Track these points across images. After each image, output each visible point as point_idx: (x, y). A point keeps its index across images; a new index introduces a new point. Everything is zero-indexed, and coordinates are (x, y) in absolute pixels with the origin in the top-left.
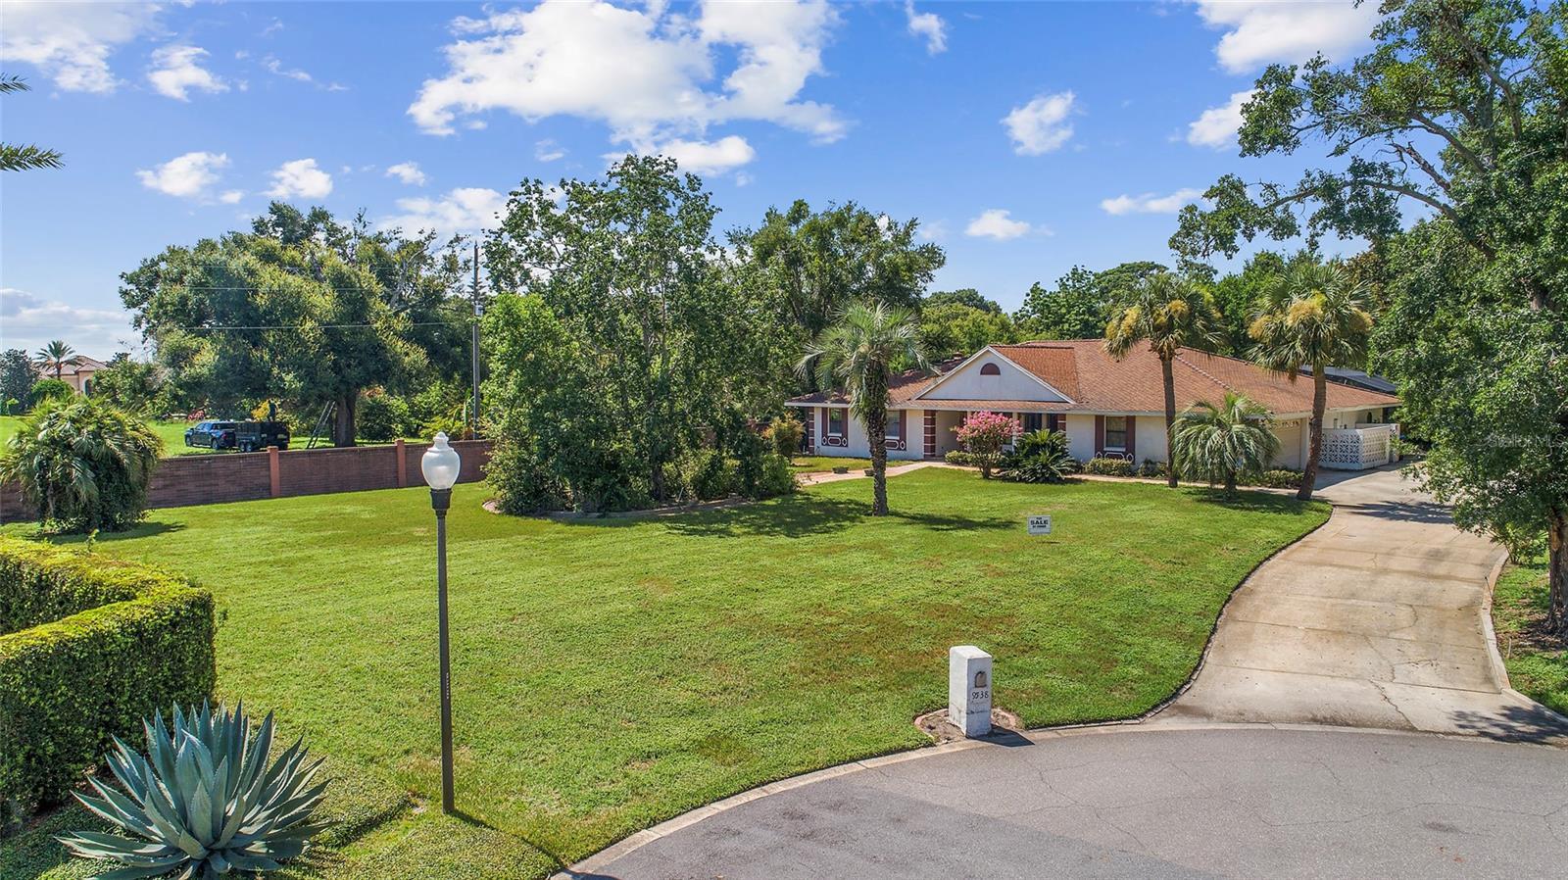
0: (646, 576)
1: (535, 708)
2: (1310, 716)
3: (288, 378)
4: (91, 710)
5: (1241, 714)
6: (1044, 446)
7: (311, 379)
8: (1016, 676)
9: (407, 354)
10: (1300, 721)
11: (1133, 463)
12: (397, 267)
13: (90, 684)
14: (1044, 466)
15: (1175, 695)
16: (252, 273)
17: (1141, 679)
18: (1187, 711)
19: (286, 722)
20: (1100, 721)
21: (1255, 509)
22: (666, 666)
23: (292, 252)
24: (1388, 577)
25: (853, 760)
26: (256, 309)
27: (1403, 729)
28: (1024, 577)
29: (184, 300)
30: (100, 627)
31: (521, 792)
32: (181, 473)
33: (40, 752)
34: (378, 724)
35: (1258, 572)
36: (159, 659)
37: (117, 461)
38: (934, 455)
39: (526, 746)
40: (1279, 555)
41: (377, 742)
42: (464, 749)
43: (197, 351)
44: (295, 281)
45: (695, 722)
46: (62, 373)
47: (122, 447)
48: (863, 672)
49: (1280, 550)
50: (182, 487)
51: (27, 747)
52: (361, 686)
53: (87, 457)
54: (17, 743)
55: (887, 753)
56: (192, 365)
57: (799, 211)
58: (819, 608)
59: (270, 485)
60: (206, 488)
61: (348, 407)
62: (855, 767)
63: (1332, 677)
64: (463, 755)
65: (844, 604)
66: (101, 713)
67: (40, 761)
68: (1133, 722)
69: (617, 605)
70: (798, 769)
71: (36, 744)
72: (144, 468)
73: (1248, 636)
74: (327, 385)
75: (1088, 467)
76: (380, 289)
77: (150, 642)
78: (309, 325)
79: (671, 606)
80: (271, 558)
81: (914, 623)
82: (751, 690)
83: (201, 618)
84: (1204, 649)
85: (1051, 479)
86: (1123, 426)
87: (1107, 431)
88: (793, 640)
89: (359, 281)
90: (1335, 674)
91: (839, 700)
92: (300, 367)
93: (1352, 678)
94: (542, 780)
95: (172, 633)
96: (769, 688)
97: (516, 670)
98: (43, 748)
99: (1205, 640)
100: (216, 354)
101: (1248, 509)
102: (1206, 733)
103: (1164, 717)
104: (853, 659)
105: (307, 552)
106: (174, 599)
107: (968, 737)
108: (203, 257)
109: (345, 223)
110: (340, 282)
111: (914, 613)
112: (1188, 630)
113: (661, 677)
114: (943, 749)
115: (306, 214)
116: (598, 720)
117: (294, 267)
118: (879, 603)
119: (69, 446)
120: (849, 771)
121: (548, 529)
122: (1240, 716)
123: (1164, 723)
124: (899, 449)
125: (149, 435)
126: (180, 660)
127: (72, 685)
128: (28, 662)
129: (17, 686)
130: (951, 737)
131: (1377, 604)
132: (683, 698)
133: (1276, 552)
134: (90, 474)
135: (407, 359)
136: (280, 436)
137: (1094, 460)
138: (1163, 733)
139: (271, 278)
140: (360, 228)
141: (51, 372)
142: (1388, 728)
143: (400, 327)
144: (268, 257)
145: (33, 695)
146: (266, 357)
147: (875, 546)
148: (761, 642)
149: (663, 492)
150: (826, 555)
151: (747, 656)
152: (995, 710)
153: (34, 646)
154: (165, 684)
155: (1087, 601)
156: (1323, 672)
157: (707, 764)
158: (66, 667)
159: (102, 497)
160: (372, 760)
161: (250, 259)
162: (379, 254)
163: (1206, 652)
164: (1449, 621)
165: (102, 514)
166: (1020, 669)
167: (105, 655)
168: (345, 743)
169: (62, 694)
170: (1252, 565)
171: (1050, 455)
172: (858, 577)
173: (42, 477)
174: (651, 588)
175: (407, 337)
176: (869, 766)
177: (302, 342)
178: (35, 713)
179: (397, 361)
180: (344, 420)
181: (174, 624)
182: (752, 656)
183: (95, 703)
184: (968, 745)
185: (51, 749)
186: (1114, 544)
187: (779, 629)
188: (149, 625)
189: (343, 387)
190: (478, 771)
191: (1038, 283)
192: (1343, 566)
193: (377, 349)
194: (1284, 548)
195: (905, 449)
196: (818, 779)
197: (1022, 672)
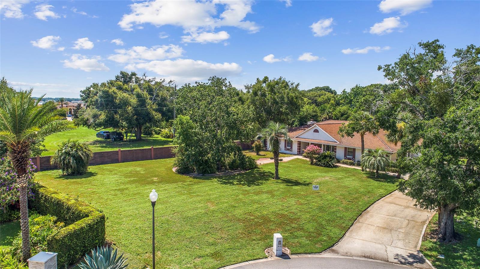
0: (209, 201)
1: (176, 242)
2: (364, 255)
3: (124, 123)
4: (80, 244)
5: (347, 253)
6: (328, 156)
7: (130, 123)
8: (294, 238)
9: (156, 115)
10: (361, 256)
11: (355, 161)
12: (154, 90)
13: (80, 238)
14: (327, 162)
15: (332, 246)
16: (115, 93)
17: (325, 241)
18: (334, 251)
19: (120, 243)
20: (310, 253)
21: (382, 181)
22: (209, 230)
23: (126, 86)
24: (408, 209)
25: (247, 261)
26: (116, 104)
27: (385, 261)
28: (306, 205)
29: (97, 100)
30: (82, 226)
31: (170, 265)
32: (96, 156)
33: (70, 253)
34: (140, 244)
35: (373, 205)
36: (94, 231)
37: (81, 158)
38: (300, 154)
39: (173, 252)
40: (382, 199)
41: (140, 250)
42: (159, 252)
43: (100, 115)
44: (126, 95)
45: (213, 247)
46: (63, 106)
47: (82, 154)
48: (256, 235)
49: (383, 197)
50: (96, 160)
51: (68, 253)
52: (137, 233)
53: (74, 157)
54: (66, 252)
55: (255, 260)
56: (99, 119)
57: (266, 80)
58: (250, 214)
59: (118, 159)
60: (102, 160)
61: (140, 129)
62: (247, 263)
63: (376, 243)
64: (159, 254)
65: (257, 212)
66: (82, 244)
67: (70, 255)
68: (318, 254)
69: (200, 210)
70: (233, 263)
71: (70, 252)
72: (88, 159)
73: (360, 227)
74: (134, 124)
75: (341, 162)
76: (149, 97)
77: (92, 228)
78: (130, 108)
79: (213, 211)
80: (118, 188)
81: (273, 220)
82: (228, 239)
83: (103, 221)
84: (347, 231)
85: (329, 166)
86: (352, 150)
87: (348, 151)
88: (241, 223)
89: (143, 95)
90: (377, 242)
91: (248, 243)
92: (127, 120)
93: (381, 244)
94: (175, 262)
95: (96, 225)
96: (232, 238)
97: (173, 230)
98: (71, 253)
99: (347, 229)
100: (105, 116)
101: (380, 181)
102: (335, 259)
103: (327, 253)
104: (255, 230)
105: (127, 186)
106: (97, 217)
107: (276, 256)
108: (102, 89)
109: (140, 76)
110: (139, 96)
111: (274, 216)
112: (344, 225)
113: (207, 234)
114: (269, 259)
115: (130, 74)
116: (190, 246)
117: (126, 90)
118: (265, 213)
119: (70, 154)
120: (245, 264)
121: (188, 179)
122: (346, 254)
123: (326, 255)
124: (290, 151)
125: (89, 150)
126: (98, 231)
127: (77, 239)
128: (69, 236)
129: (66, 241)
130: (272, 255)
131: (400, 219)
132: (211, 240)
133: (381, 198)
134: (75, 161)
135: (156, 117)
136: (121, 136)
137: (343, 160)
138: (324, 258)
139: (121, 95)
140: (144, 78)
141: (60, 106)
142: (382, 260)
143: (154, 108)
144: (120, 88)
145: (69, 242)
146: (118, 117)
147: (270, 192)
148: (233, 224)
149: (220, 167)
150: (257, 195)
151: (229, 228)
152: (285, 248)
153: (70, 232)
154: (95, 236)
155: (320, 214)
156: (374, 241)
157: (212, 260)
158: (75, 236)
159: (78, 167)
160: (138, 254)
161: (114, 89)
162: (149, 86)
163: (347, 232)
164: (417, 226)
165: (77, 171)
166: (296, 236)
167: (83, 232)
168: (133, 250)
169: (75, 241)
170: (371, 203)
171: (329, 159)
172: (263, 203)
173: (63, 162)
174: (209, 205)
175: (156, 110)
176: (250, 263)
177: (128, 113)
178: (70, 245)
179: (153, 117)
180: (139, 132)
181: (97, 223)
182: (230, 228)
183: (81, 242)
184: (276, 258)
185: (72, 253)
186: (335, 194)
187: (239, 220)
188: (92, 224)
189: (139, 125)
190: (161, 259)
191: (345, 89)
192: (397, 204)
193: (148, 114)
194: (384, 196)
195: (292, 151)
196: (237, 266)
197: (296, 237)
